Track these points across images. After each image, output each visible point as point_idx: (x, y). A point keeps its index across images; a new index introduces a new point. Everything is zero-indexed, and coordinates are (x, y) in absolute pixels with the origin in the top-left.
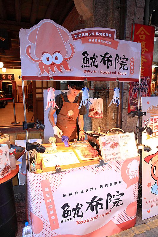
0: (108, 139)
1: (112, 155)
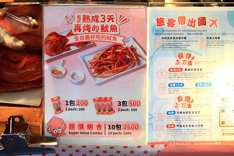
0: (82, 24)
1: (91, 108)
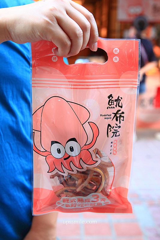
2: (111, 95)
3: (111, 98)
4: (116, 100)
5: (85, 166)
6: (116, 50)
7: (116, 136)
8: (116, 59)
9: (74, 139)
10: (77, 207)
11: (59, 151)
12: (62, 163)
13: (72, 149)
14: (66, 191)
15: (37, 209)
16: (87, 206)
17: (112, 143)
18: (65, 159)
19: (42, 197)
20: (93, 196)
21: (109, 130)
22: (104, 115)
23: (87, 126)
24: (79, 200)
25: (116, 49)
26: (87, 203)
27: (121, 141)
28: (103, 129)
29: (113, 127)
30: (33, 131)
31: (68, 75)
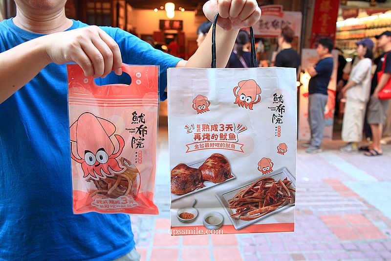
2: (135, 112)
3: (135, 114)
4: (139, 117)
5: (113, 172)
6: (139, 75)
7: (140, 147)
8: (139, 82)
9: (102, 149)
10: (110, 208)
11: (91, 159)
12: (94, 170)
13: (101, 158)
14: (99, 193)
15: (77, 209)
16: (118, 207)
17: (136, 153)
18: (96, 166)
19: (80, 199)
20: (122, 198)
21: (133, 142)
22: (129, 129)
23: (113, 138)
24: (111, 202)
25: (138, 73)
26: (117, 204)
27: (145, 152)
28: (128, 142)
29: (137, 140)
30: (71, 141)
31: (96, 95)
